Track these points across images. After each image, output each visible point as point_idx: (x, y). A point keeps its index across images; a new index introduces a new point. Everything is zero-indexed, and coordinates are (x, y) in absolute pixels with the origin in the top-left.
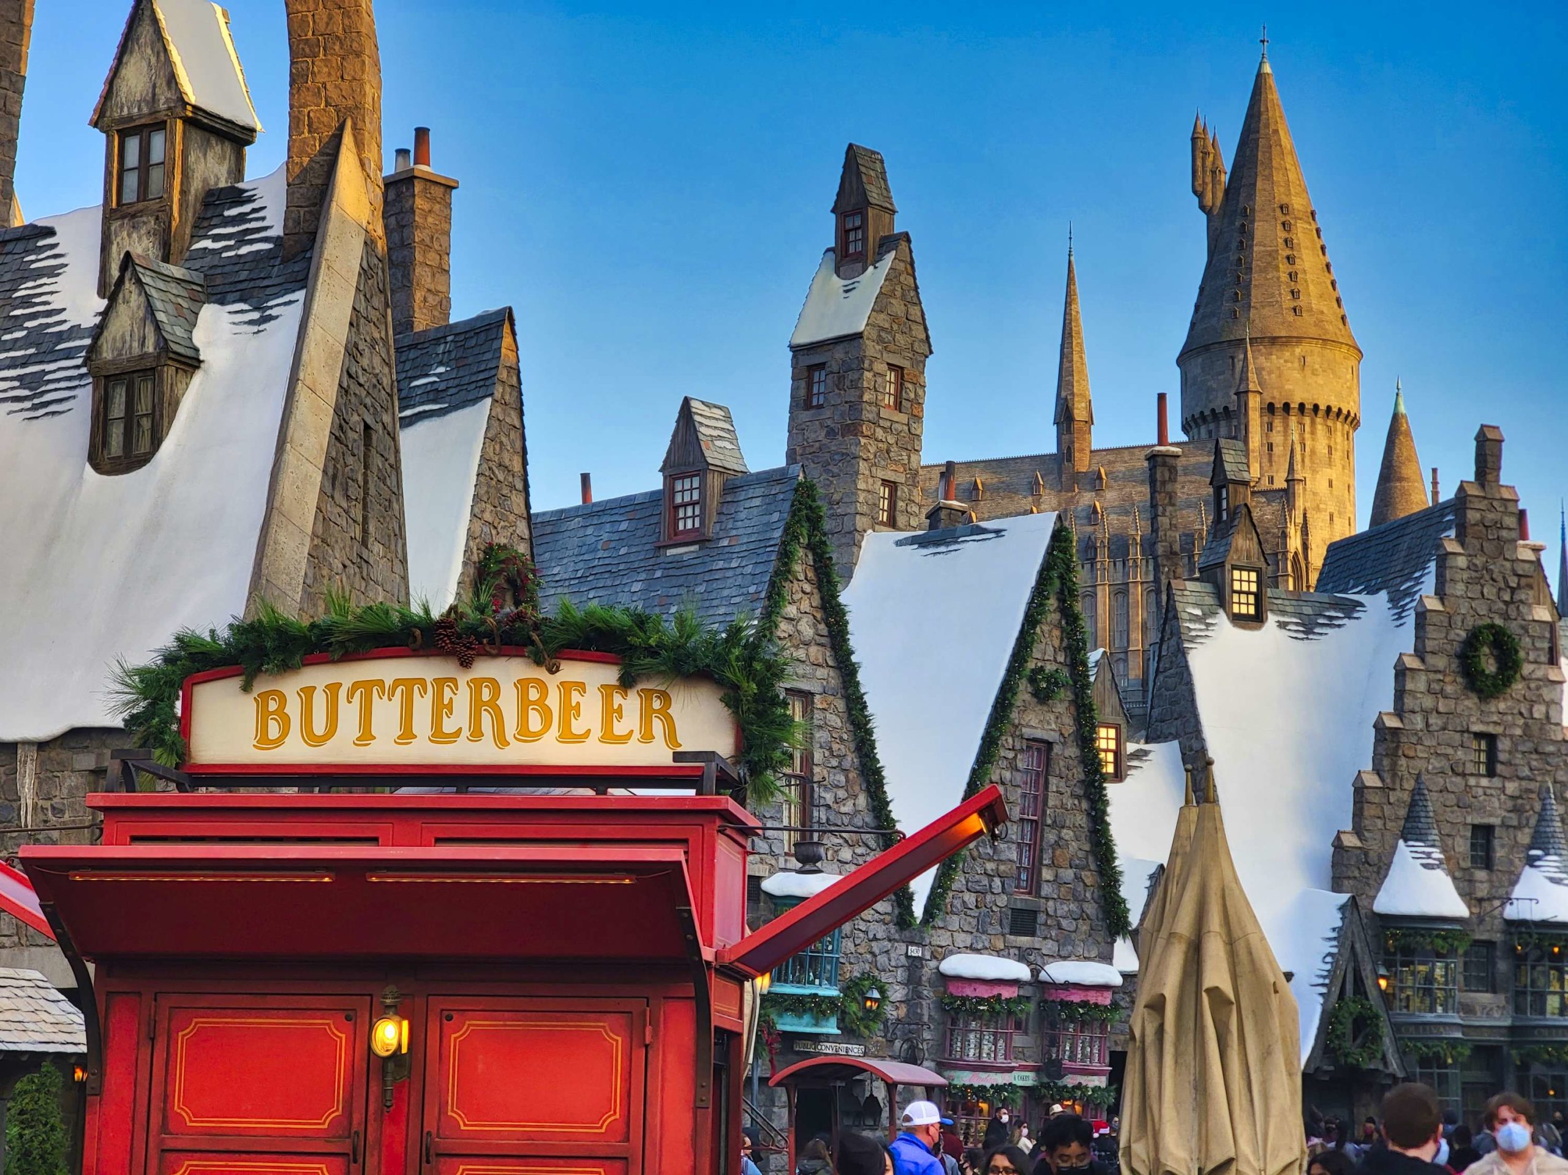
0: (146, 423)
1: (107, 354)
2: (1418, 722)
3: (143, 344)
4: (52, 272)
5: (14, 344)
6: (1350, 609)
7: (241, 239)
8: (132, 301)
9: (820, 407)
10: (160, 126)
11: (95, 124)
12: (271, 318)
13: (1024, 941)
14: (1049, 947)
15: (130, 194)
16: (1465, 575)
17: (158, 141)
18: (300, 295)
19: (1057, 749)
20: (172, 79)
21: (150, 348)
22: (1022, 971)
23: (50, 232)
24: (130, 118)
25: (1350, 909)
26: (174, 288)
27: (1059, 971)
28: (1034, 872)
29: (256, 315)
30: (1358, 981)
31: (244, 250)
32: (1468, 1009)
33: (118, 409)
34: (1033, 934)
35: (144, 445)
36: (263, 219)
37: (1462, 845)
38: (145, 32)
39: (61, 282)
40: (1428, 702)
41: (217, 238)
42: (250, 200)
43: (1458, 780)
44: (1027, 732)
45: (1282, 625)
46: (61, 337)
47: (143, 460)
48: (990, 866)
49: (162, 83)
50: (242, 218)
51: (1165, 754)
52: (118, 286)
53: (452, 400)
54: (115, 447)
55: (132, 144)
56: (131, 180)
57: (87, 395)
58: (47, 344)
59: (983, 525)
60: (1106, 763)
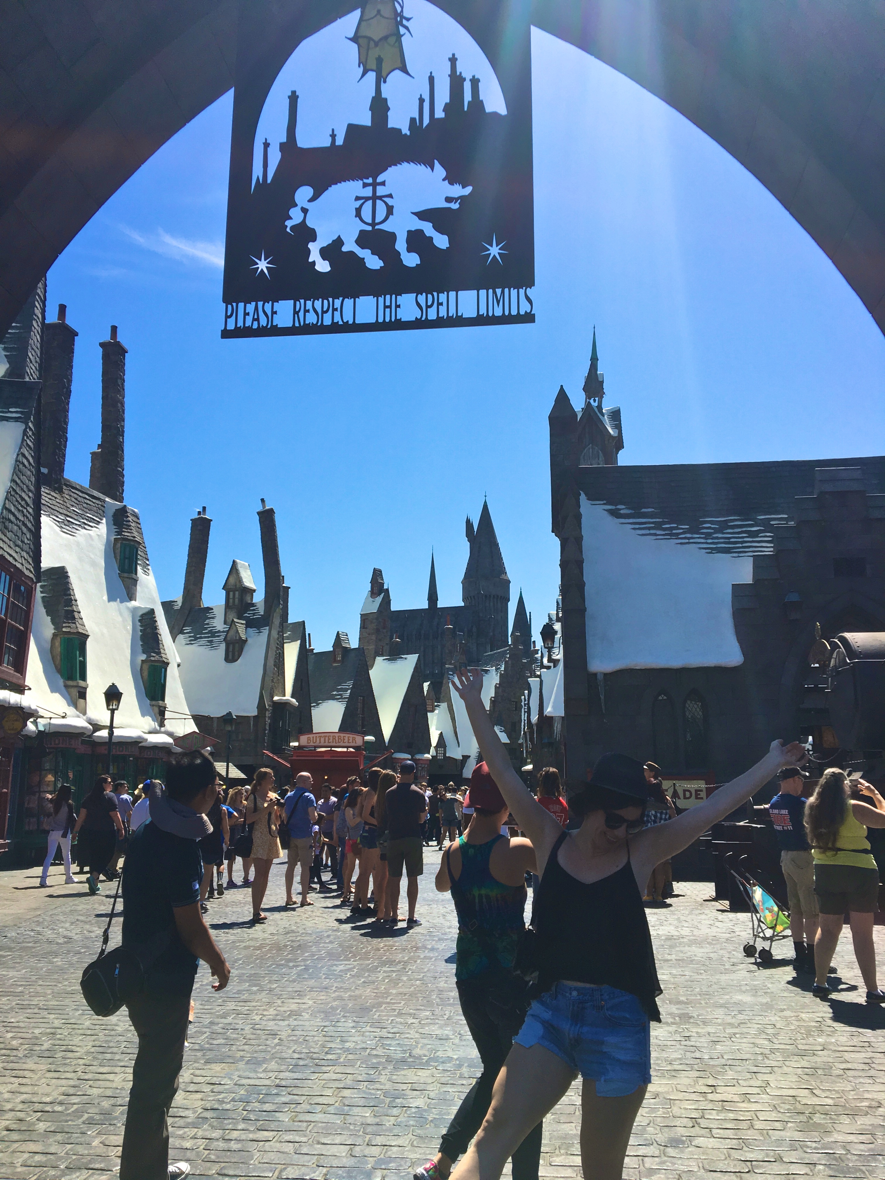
0: (237, 653)
1: (228, 639)
3: (236, 637)
4: (213, 618)
5: (206, 633)
7: (254, 614)
8: (234, 628)
9: (366, 628)
10: (237, 591)
11: (223, 589)
12: (261, 632)
13: (410, 749)
14: (416, 751)
15: (231, 604)
16: (511, 666)
17: (237, 593)
18: (267, 628)
20: (241, 580)
21: (238, 638)
23: (212, 609)
24: (230, 588)
26: (241, 625)
27: (418, 756)
28: (413, 734)
29: (258, 631)
31: (255, 617)
33: (231, 649)
35: (236, 657)
36: (259, 610)
37: (508, 728)
38: (234, 571)
39: (215, 621)
40: (502, 694)
41: (249, 614)
42: (256, 606)
43: (509, 711)
44: (411, 703)
46: (216, 632)
47: (237, 660)
48: (403, 733)
49: (238, 583)
50: (254, 610)
51: (444, 705)
52: (231, 625)
53: (293, 640)
54: (230, 657)
55: (231, 594)
56: (231, 601)
57: (223, 646)
58: (213, 634)
59: (402, 656)
60: (430, 708)
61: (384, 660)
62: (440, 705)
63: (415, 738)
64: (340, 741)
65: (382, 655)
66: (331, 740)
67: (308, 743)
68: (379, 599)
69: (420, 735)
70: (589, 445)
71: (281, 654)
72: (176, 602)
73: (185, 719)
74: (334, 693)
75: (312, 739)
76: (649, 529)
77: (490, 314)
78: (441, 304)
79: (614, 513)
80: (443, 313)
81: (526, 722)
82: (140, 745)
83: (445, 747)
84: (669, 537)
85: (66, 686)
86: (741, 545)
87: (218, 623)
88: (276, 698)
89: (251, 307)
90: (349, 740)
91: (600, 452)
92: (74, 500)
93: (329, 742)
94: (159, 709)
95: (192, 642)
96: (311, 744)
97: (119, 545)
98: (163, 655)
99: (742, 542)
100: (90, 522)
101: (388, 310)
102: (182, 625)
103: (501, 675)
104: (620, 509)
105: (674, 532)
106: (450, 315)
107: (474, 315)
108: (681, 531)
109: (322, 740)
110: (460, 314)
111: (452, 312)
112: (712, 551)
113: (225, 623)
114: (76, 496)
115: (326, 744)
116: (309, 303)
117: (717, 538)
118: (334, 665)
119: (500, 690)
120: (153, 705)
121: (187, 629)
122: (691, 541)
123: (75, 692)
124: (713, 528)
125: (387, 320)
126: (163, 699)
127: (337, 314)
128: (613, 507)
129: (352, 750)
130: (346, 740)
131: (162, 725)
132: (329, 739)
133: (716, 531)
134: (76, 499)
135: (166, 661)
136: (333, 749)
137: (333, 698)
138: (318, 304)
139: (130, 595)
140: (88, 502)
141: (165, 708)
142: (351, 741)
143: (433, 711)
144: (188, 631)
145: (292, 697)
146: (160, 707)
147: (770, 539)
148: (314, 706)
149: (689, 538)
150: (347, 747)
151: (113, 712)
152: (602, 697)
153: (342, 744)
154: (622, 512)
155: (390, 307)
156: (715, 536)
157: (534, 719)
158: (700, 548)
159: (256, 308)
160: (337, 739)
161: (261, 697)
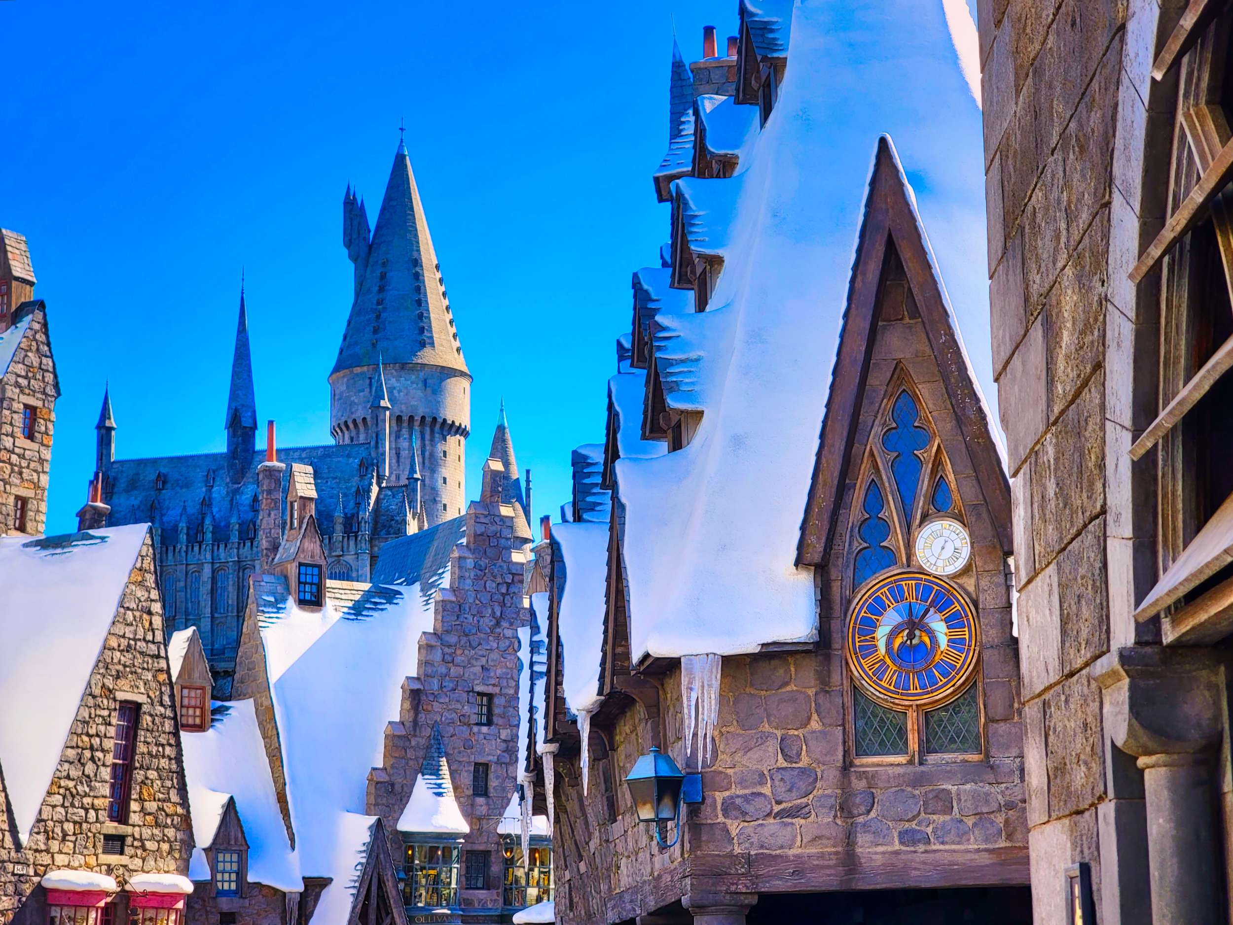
2: (435, 683)
6: (392, 597)
13: (113, 859)
14: (135, 864)
16: (473, 573)
19: (144, 708)
22: (110, 884)
25: (378, 829)
27: (141, 883)
28: (124, 805)
30: (381, 885)
32: (468, 903)
34: (122, 853)
37: (467, 778)
40: (443, 668)
43: (465, 728)
44: (119, 694)
45: (337, 608)
48: (85, 800)
51: (242, 712)
59: (91, 532)
60: (195, 716)
62: (228, 708)
63: (134, 818)
69: (152, 806)
83: (242, 849)
103: (443, 608)
119: (437, 656)
143: (200, 728)
157: (582, 686)
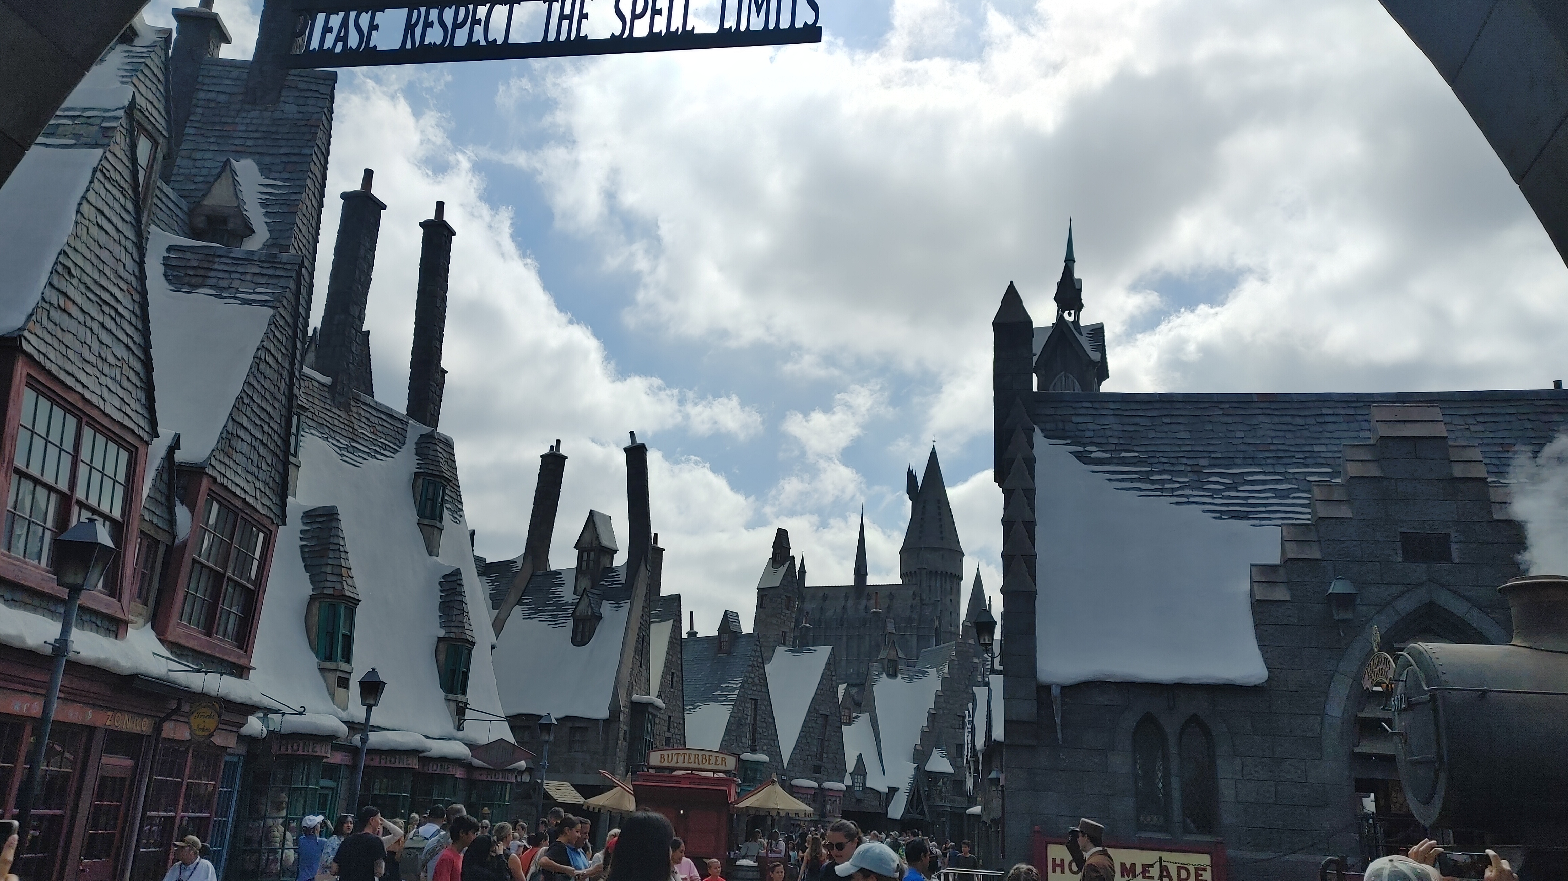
0: (587, 633)
1: (578, 614)
2: (941, 711)
3: (587, 612)
4: (560, 585)
5: (550, 605)
6: (924, 673)
7: (613, 583)
8: (586, 600)
9: (764, 608)
10: (594, 551)
11: (575, 547)
12: (621, 607)
13: (817, 775)
14: (825, 777)
15: (584, 568)
16: (957, 667)
17: (592, 554)
18: (629, 602)
19: (829, 717)
20: (597, 538)
21: (589, 613)
22: (815, 785)
23: (560, 574)
24: (585, 547)
25: (917, 769)
26: (596, 597)
27: (827, 785)
28: (821, 754)
29: (617, 605)
30: (918, 790)
31: (614, 586)
32: (953, 801)
33: (580, 628)
34: (820, 773)
35: (586, 639)
36: (619, 578)
37: (953, 750)
38: (591, 525)
39: (563, 589)
40: (944, 705)
41: (606, 582)
42: (615, 572)
43: (952, 730)
44: (821, 712)
45: (903, 678)
46: (563, 605)
47: (586, 643)
48: (808, 752)
49: (595, 541)
50: (613, 577)
51: (865, 717)
52: (582, 596)
53: (662, 618)
54: (579, 639)
55: (585, 554)
56: (584, 564)
57: (571, 623)
58: (560, 606)
59: (811, 647)
60: (846, 720)
61: (786, 651)
62: (859, 716)
63: (824, 760)
64: (704, 762)
65: (784, 644)
66: (692, 760)
67: (661, 762)
68: (783, 570)
69: (831, 755)
70: (1061, 372)
71: (646, 637)
72: (516, 562)
73: (491, 721)
74: (717, 693)
75: (666, 757)
76: (1132, 480)
77: (743, 28)
78: (659, 12)
79: (1083, 458)
80: (660, 25)
81: (969, 746)
82: (421, 755)
83: (864, 774)
84: (1160, 494)
85: (322, 670)
86: (1263, 509)
87: (567, 594)
88: (635, 697)
89: (336, 20)
90: (716, 760)
91: (1076, 382)
92: (364, 420)
93: (689, 762)
94: (457, 705)
95: (532, 616)
96: (666, 764)
97: (420, 481)
98: (467, 632)
99: (1265, 505)
100: (384, 450)
101: (565, 23)
102: (521, 594)
103: (944, 679)
104: (1091, 452)
105: (1167, 486)
106: (673, 29)
107: (714, 29)
108: (1178, 485)
109: (681, 758)
110: (689, 28)
111: (677, 24)
112: (1221, 515)
113: (575, 594)
114: (368, 415)
115: (686, 765)
116: (434, 14)
117: (1229, 497)
118: (719, 655)
119: (942, 700)
120: (449, 700)
121: (527, 599)
122: (1192, 500)
123: (333, 678)
124: (1223, 484)
125: (563, 37)
126: (464, 693)
127: (479, 30)
128: (1081, 449)
129: (721, 775)
130: (713, 761)
131: (460, 728)
132: (689, 758)
133: (1229, 487)
134: (368, 419)
135: (470, 639)
136: (693, 772)
137: (715, 700)
138: (448, 14)
139: (430, 549)
140: (385, 424)
141: (466, 704)
142: (719, 762)
143: (849, 724)
144: (528, 601)
145: (659, 696)
146: (458, 702)
147: (1307, 502)
148: (689, 710)
149: (1187, 496)
150: (714, 771)
151: (369, 708)
152: (1058, 721)
153: (707, 766)
154: (1092, 455)
155: (570, 18)
156: (1224, 494)
157: (980, 743)
158: (1204, 511)
159: (345, 24)
160: (700, 758)
161: (615, 695)
